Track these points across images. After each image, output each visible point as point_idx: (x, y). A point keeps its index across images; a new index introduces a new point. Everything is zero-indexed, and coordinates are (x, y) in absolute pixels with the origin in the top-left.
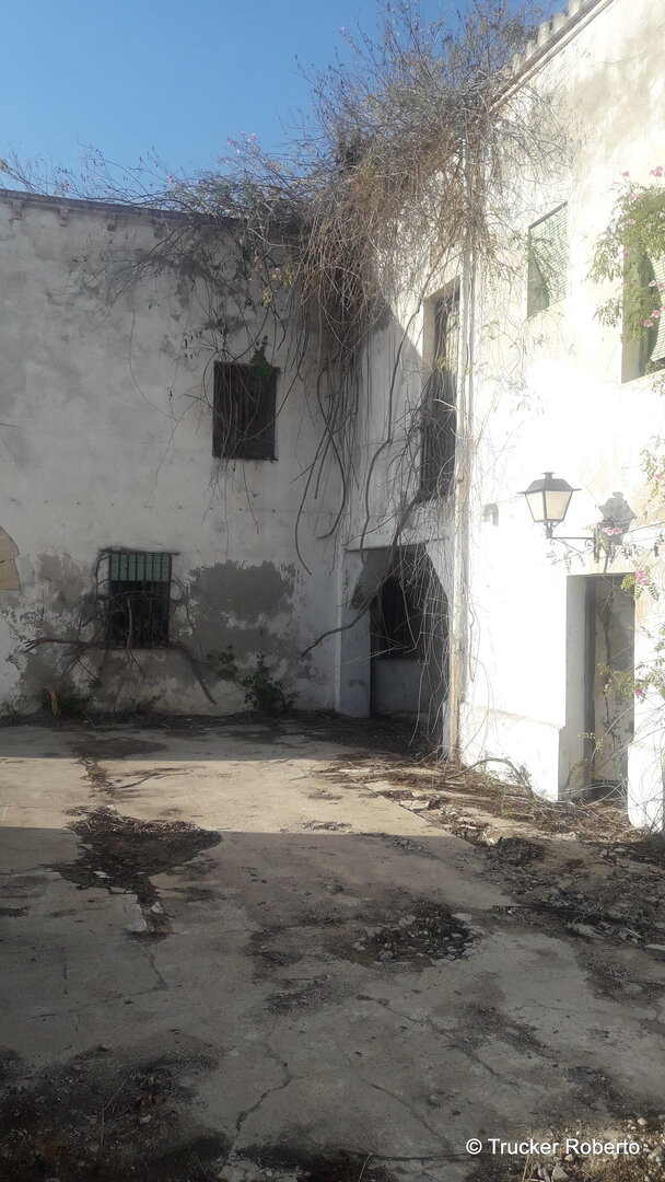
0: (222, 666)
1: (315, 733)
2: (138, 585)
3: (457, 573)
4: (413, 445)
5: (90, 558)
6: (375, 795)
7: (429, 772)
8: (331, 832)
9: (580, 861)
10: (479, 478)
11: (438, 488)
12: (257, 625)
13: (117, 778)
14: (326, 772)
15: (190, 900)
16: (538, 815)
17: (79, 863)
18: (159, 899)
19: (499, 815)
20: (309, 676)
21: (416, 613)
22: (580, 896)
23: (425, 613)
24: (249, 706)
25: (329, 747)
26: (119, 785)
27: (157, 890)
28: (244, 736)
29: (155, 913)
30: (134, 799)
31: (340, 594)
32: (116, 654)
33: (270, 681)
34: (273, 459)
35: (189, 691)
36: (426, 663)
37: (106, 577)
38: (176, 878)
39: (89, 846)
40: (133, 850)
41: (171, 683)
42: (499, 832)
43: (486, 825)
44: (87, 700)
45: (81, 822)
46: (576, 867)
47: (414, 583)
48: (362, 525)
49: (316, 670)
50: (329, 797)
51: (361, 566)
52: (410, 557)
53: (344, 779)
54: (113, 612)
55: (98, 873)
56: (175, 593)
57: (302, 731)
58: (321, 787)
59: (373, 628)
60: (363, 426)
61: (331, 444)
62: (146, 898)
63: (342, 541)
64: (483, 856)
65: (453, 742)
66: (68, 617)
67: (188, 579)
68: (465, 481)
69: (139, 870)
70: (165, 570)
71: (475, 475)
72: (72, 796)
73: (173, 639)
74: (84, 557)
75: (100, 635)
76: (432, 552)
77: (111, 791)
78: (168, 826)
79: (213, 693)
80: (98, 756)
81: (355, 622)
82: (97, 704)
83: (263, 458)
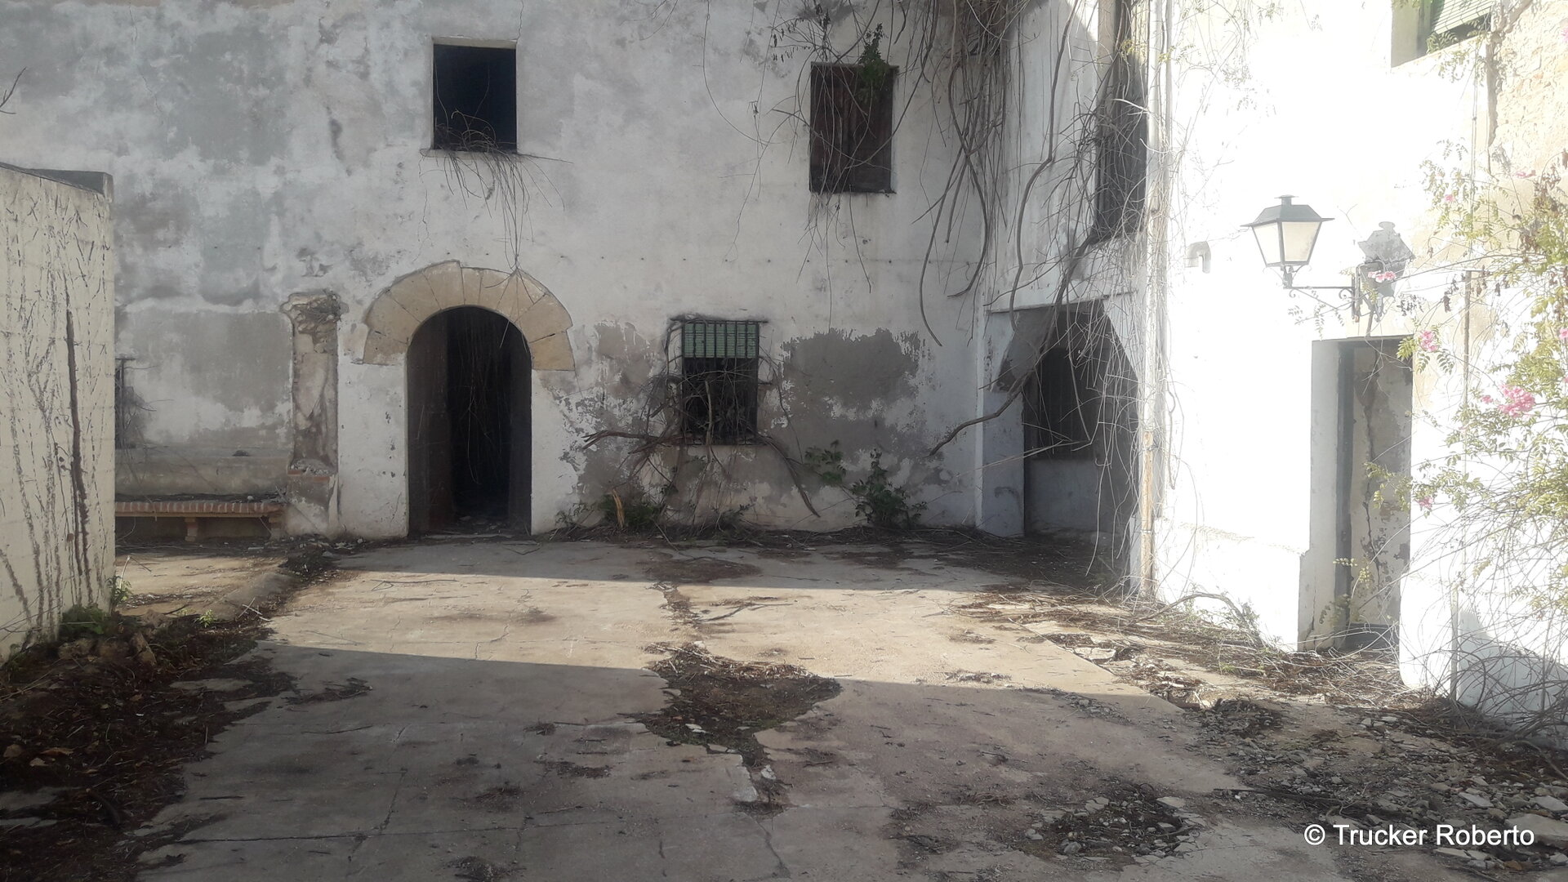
0: (825, 468)
1: (951, 556)
2: (717, 363)
3: (1150, 339)
4: (1085, 163)
5: (658, 329)
6: (1040, 639)
7: (1112, 611)
8: (984, 686)
9: (1333, 733)
10: (1183, 206)
11: (1124, 221)
12: (870, 414)
13: (704, 608)
14: (970, 607)
15: (809, 764)
16: (1270, 670)
17: (667, 713)
18: (771, 762)
19: (1215, 670)
20: (940, 482)
21: (1090, 396)
22: (1336, 780)
23: (1104, 394)
24: (862, 520)
25: (971, 575)
26: (706, 617)
27: (765, 750)
28: (857, 558)
29: (766, 779)
30: (727, 635)
31: (982, 371)
32: (693, 452)
33: (888, 488)
34: (890, 191)
35: (784, 499)
36: (1107, 464)
37: (678, 353)
38: (788, 736)
39: (678, 692)
40: (731, 698)
41: (762, 489)
42: (1216, 692)
43: (1198, 682)
44: (659, 509)
45: (664, 662)
46: (1328, 740)
47: (1087, 354)
48: (1011, 277)
49: (949, 473)
50: (977, 640)
51: (1010, 332)
52: (1083, 319)
53: (994, 617)
54: (688, 398)
55: (691, 726)
56: (764, 374)
57: (932, 553)
58: (966, 627)
59: (1027, 416)
60: (1013, 141)
61: (968, 168)
62: (754, 759)
63: (983, 300)
64: (1197, 724)
65: (1144, 571)
66: (633, 405)
67: (779, 355)
68: (1161, 212)
69: (742, 724)
70: (752, 343)
71: (1175, 203)
72: (650, 628)
73: (763, 433)
74: (651, 328)
75: (673, 427)
76: (1112, 311)
77: (697, 624)
78: (772, 670)
79: (815, 502)
80: (678, 580)
81: (1002, 410)
82: (671, 515)
83: (876, 191)
